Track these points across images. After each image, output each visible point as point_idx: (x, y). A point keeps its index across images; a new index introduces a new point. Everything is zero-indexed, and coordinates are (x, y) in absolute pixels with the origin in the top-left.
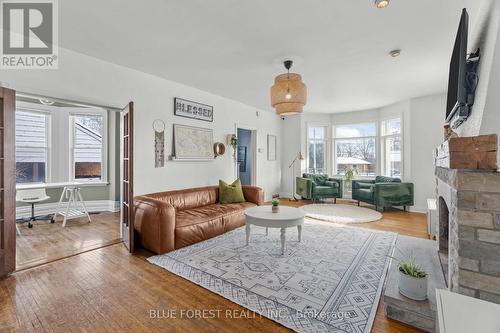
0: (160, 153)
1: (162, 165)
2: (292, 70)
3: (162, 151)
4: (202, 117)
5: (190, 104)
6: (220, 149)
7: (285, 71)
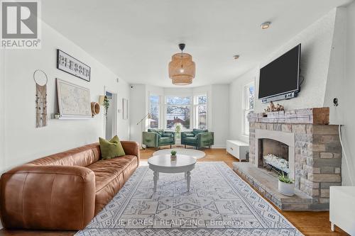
0: (41, 111)
1: (44, 125)
2: (185, 51)
3: (44, 108)
4: (81, 75)
5: (72, 60)
6: (95, 108)
7: (180, 51)
